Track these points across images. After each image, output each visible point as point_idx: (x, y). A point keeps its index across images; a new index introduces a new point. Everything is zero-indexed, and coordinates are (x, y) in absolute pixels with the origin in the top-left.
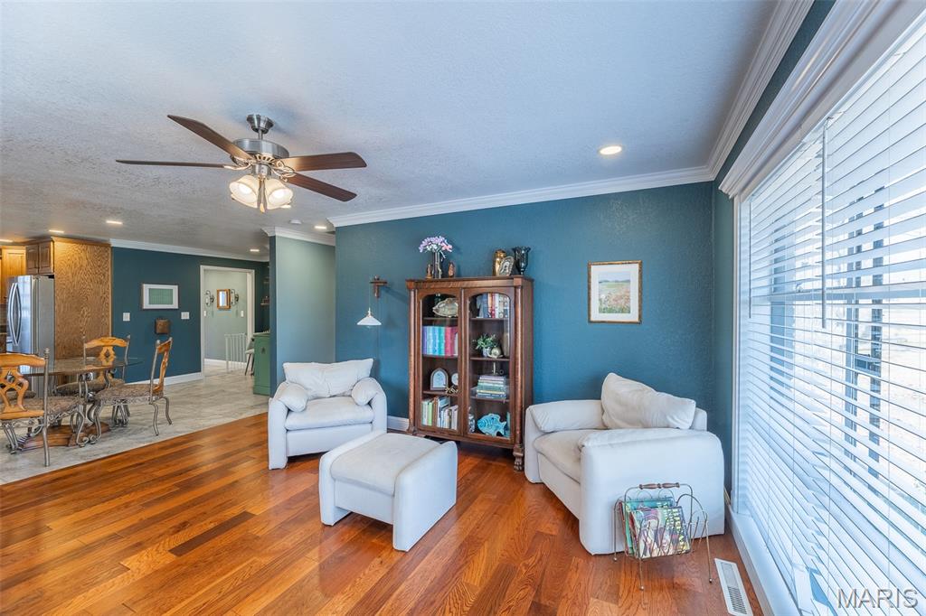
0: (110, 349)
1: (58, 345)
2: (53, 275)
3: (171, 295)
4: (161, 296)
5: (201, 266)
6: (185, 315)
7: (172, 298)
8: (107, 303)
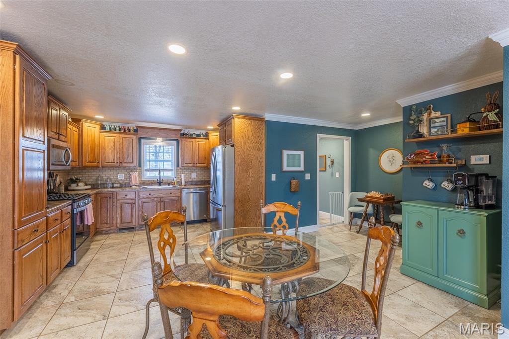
0: (282, 215)
1: (236, 199)
2: (234, 145)
3: (300, 159)
4: (293, 160)
5: (318, 134)
6: (308, 177)
7: (300, 161)
8: (263, 167)
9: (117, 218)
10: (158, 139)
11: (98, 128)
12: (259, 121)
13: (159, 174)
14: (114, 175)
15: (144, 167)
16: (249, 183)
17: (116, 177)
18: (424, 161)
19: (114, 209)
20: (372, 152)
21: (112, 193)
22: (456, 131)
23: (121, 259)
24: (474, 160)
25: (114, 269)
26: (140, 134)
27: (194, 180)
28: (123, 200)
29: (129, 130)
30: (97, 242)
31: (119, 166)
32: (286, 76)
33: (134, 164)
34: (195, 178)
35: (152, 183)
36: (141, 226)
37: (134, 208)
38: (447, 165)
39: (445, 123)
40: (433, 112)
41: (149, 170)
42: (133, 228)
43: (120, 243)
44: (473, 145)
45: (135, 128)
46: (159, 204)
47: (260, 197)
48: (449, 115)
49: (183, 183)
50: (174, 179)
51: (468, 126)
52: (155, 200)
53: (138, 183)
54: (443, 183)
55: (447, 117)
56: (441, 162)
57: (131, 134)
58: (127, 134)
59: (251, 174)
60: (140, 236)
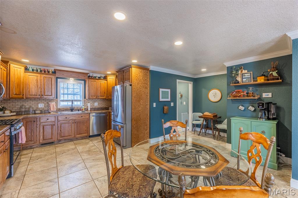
1: (133, 119)
2: (131, 84)
3: (168, 94)
4: (165, 94)
5: (177, 80)
6: (172, 104)
7: (168, 96)
8: (148, 98)
9: (40, 136)
10: (71, 79)
11: (23, 68)
12: (146, 70)
13: (72, 103)
14: (35, 104)
15: (59, 98)
16: (140, 109)
17: (37, 106)
18: (240, 96)
19: (37, 130)
20: (204, 91)
21: (36, 118)
22: (257, 81)
23: (52, 167)
24: (264, 95)
25: (50, 176)
26: (58, 75)
27: (96, 107)
28: (45, 122)
29: (49, 72)
30: (25, 156)
31: (40, 98)
32: (179, 43)
33: (53, 96)
34: (97, 106)
35: (66, 110)
36: (59, 141)
37: (54, 128)
38: (252, 98)
39: (250, 76)
40: (243, 70)
41: (63, 101)
42: (53, 143)
43: (46, 155)
44: (263, 88)
45: (53, 71)
46: (73, 124)
47: (147, 117)
48: (252, 72)
49: (89, 110)
50: (83, 107)
51: (263, 78)
52: (70, 121)
53: (55, 110)
54: (249, 107)
55: (251, 73)
56: (248, 96)
57: (50, 74)
58: (47, 74)
59: (141, 103)
60: (60, 148)
